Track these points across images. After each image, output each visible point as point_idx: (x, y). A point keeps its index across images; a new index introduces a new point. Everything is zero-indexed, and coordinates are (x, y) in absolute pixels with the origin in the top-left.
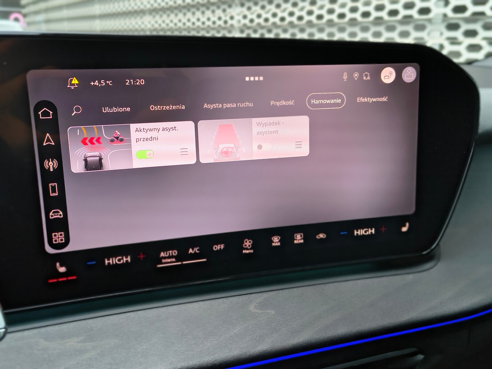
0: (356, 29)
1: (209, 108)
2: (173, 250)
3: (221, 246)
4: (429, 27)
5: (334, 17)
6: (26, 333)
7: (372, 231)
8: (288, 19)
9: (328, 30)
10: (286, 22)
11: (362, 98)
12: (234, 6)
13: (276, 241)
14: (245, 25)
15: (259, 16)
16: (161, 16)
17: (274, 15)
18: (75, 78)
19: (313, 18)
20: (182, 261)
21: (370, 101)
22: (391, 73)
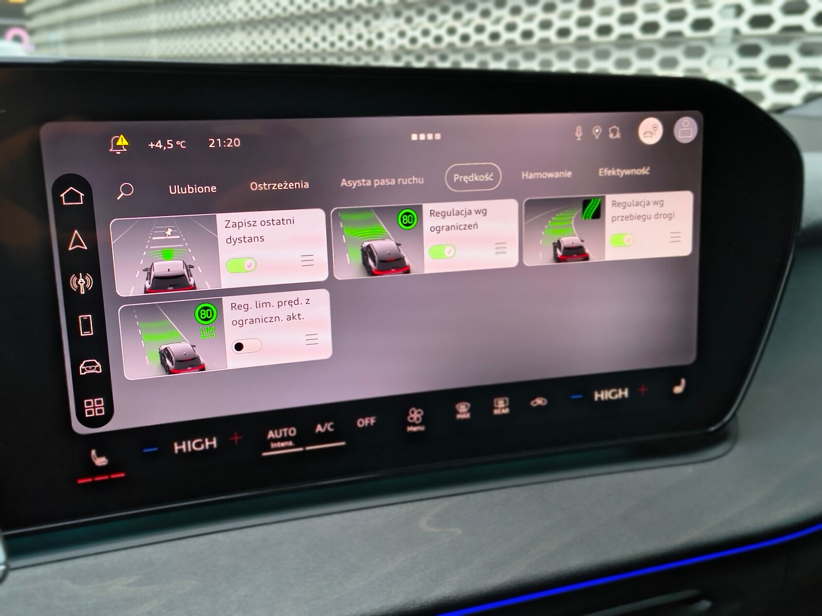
0: (589, 55)
1: (349, 186)
2: (289, 427)
3: (369, 420)
4: (710, 52)
5: (551, 34)
6: (39, 570)
7: (623, 393)
8: (475, 38)
9: (541, 56)
10: (471, 43)
11: (607, 169)
12: (383, 17)
13: (463, 411)
14: (402, 48)
15: (426, 33)
16: (261, 33)
17: (452, 31)
18: (122, 136)
19: (516, 36)
20: (304, 446)
21: (621, 175)
22: (655, 127)
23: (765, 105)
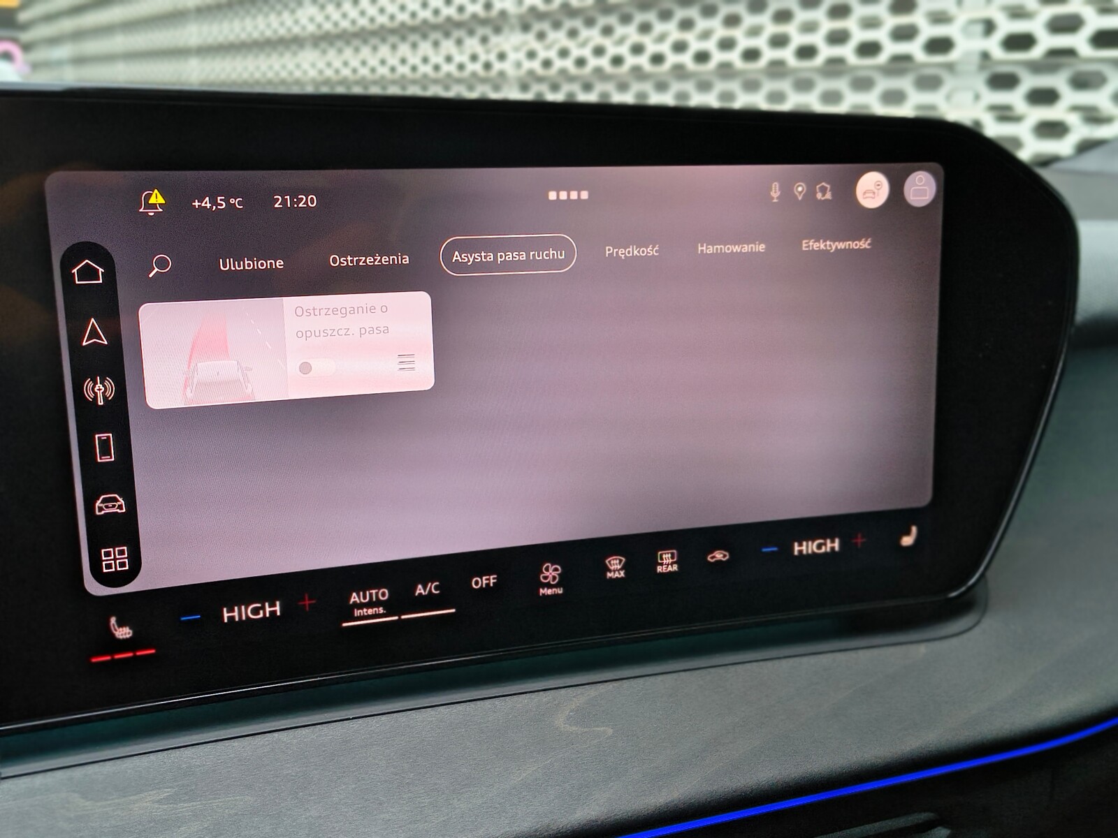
0: (785, 85)
1: (463, 261)
2: (379, 588)
3: (489, 579)
4: (949, 83)
5: (734, 57)
7: (832, 545)
8: (630, 61)
9: (720, 86)
10: (625, 68)
11: (813, 240)
12: (506, 30)
13: (615, 567)
14: (531, 73)
15: (564, 53)
16: (340, 51)
17: (599, 51)
18: (156, 191)
19: (686, 59)
20: (400, 614)
21: (832, 249)
22: (879, 185)
23: (1024, 155)
